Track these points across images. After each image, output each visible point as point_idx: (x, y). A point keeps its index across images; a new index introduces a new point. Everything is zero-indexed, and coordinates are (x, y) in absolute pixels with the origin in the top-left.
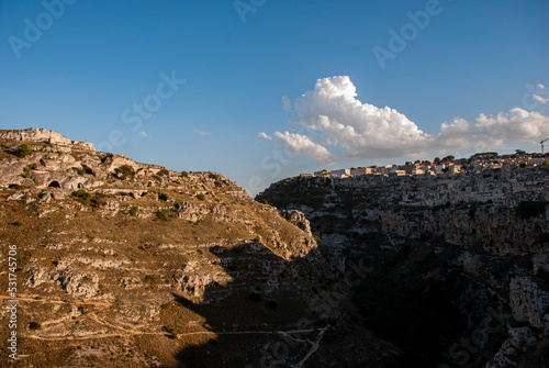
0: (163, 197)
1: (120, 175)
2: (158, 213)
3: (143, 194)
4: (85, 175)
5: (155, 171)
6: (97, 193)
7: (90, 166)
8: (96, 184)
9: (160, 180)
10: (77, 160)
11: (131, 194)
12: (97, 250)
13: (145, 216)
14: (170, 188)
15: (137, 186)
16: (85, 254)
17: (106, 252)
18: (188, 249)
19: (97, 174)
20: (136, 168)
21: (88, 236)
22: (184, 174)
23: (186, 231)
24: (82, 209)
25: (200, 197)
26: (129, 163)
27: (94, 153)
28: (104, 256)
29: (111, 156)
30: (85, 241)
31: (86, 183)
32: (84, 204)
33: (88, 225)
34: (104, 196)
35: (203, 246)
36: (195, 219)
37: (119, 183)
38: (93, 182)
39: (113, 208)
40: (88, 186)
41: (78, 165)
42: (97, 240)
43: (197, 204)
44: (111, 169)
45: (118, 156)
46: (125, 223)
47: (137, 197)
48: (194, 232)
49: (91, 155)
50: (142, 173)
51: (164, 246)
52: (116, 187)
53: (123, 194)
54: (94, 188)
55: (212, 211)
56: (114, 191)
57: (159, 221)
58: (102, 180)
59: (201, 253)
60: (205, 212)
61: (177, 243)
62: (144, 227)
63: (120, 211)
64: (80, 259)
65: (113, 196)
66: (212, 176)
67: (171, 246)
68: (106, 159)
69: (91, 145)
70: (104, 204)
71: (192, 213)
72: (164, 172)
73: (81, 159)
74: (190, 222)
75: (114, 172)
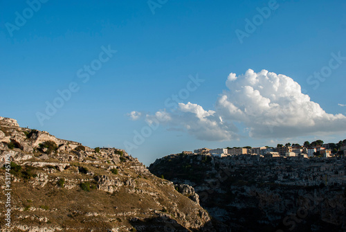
0: (83, 171)
1: (45, 150)
2: (81, 185)
3: (67, 167)
4: (15, 149)
5: (73, 147)
6: (26, 166)
7: (18, 141)
8: (26, 157)
9: (79, 155)
10: (6, 135)
11: (56, 167)
12: (33, 218)
13: (70, 187)
14: (88, 162)
15: (61, 160)
16: (23, 221)
17: (41, 219)
18: (110, 217)
19: (25, 149)
20: (58, 143)
21: (24, 205)
22: (97, 150)
23: (106, 201)
24: (15, 180)
25: (114, 171)
26: (52, 139)
27: (20, 129)
28: (40, 223)
29: (36, 133)
30: (22, 210)
31: (17, 156)
32: (16, 176)
33: (23, 195)
34: (33, 168)
35: (121, 214)
36: (111, 191)
37: (46, 157)
38: (22, 156)
39: (43, 179)
40: (18, 160)
41: (8, 139)
42: (32, 209)
43: (114, 178)
44: (36, 144)
45: (43, 133)
46: (54, 193)
47: (62, 170)
48: (112, 202)
49: (18, 131)
50: (63, 148)
51: (90, 215)
52: (43, 160)
53: (50, 167)
54: (24, 161)
55: (125, 184)
56: (42, 164)
57: (82, 192)
58: (30, 153)
59: (120, 221)
60: (120, 185)
61: (100, 211)
62: (71, 197)
63: (49, 182)
64: (18, 227)
65: (41, 169)
66: (116, 152)
67: (96, 214)
68: (31, 135)
69: (15, 121)
70: (35, 176)
71: (110, 186)
72: (80, 148)
73: (10, 134)
74: (108, 193)
75: (38, 146)
